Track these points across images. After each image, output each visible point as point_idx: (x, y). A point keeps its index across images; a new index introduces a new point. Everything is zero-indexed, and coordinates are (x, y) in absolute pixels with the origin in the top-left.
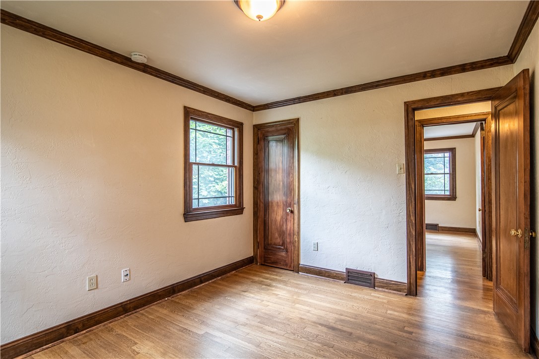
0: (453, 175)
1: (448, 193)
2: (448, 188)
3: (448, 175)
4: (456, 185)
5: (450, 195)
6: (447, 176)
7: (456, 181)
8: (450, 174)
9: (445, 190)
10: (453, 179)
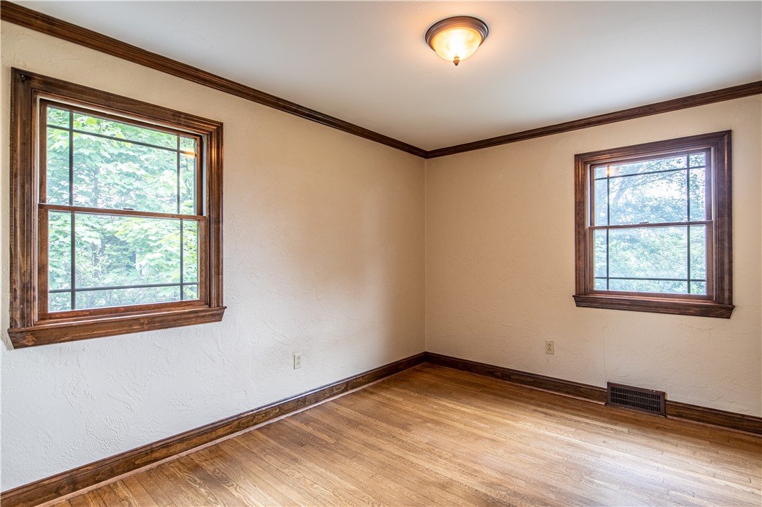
0: (719, 226)
1: (699, 290)
2: (700, 270)
3: (704, 227)
4: (731, 262)
5: (708, 298)
6: (699, 232)
7: (730, 249)
8: (708, 224)
9: (689, 280)
10: (720, 241)
